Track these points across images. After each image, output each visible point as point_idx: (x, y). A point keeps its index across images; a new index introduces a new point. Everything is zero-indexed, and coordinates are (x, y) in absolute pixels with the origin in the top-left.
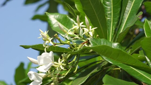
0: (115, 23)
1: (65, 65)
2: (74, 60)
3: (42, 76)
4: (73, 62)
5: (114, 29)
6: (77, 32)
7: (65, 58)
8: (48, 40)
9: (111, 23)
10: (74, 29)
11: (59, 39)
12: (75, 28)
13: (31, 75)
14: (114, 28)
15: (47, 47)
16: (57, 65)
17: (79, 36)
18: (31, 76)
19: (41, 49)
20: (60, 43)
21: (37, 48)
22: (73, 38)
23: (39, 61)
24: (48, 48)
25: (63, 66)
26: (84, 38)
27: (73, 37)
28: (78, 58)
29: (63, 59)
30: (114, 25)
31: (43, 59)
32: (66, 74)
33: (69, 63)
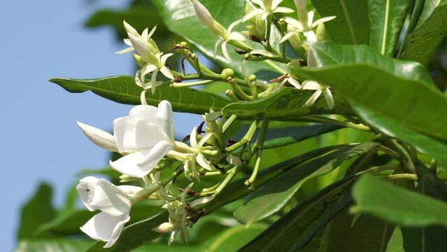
0: (399, 10)
1: (215, 152)
2: (248, 137)
3: (131, 193)
4: (245, 145)
5: (395, 31)
6: (260, 33)
7: (216, 128)
8: (154, 61)
9: (385, 10)
10: (252, 22)
11: (193, 58)
12: (254, 18)
13: (88, 190)
14: (396, 27)
15: (150, 87)
16: (183, 151)
17: (269, 49)
18: (87, 195)
19: (127, 95)
20: (197, 76)
21: (112, 92)
22: (247, 55)
23: (121, 138)
24: (153, 92)
25: (207, 157)
26: (287, 58)
27: (245, 53)
28: (263, 134)
29: (209, 131)
30: (397, 18)
31: (135, 129)
32: (219, 190)
33: (228, 146)
